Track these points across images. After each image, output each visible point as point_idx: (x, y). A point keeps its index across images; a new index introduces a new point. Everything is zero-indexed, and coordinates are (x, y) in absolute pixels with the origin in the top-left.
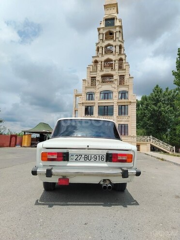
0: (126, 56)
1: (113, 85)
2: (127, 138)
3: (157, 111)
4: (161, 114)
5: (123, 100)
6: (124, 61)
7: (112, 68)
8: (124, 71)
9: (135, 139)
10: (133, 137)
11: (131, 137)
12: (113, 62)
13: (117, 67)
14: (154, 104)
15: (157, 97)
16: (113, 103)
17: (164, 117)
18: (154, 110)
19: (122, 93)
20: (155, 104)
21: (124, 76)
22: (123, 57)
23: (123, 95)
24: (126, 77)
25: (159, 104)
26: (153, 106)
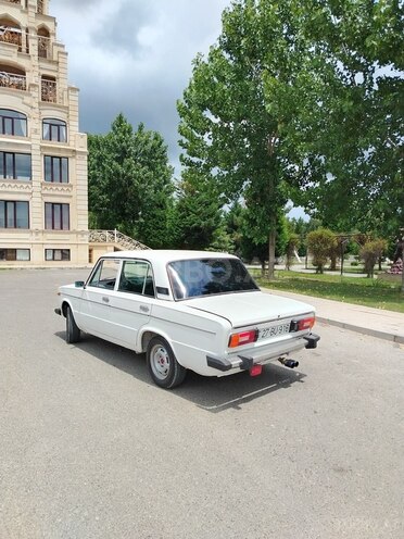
0: (56, 24)
1: (27, 100)
2: (67, 237)
3: (124, 175)
4: (131, 183)
5: (54, 144)
6: (52, 38)
7: (20, 50)
8: (54, 67)
9: (86, 237)
10: (82, 233)
11: (78, 233)
12: (23, 32)
13: (34, 50)
14: (117, 159)
15: (124, 144)
16: (30, 146)
17: (136, 191)
18: (117, 173)
19: (51, 125)
20: (120, 160)
21: (54, 79)
22: (49, 25)
23: (54, 129)
24: (61, 85)
25: (127, 161)
26: (115, 163)
